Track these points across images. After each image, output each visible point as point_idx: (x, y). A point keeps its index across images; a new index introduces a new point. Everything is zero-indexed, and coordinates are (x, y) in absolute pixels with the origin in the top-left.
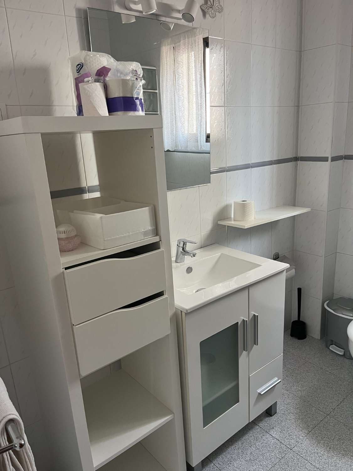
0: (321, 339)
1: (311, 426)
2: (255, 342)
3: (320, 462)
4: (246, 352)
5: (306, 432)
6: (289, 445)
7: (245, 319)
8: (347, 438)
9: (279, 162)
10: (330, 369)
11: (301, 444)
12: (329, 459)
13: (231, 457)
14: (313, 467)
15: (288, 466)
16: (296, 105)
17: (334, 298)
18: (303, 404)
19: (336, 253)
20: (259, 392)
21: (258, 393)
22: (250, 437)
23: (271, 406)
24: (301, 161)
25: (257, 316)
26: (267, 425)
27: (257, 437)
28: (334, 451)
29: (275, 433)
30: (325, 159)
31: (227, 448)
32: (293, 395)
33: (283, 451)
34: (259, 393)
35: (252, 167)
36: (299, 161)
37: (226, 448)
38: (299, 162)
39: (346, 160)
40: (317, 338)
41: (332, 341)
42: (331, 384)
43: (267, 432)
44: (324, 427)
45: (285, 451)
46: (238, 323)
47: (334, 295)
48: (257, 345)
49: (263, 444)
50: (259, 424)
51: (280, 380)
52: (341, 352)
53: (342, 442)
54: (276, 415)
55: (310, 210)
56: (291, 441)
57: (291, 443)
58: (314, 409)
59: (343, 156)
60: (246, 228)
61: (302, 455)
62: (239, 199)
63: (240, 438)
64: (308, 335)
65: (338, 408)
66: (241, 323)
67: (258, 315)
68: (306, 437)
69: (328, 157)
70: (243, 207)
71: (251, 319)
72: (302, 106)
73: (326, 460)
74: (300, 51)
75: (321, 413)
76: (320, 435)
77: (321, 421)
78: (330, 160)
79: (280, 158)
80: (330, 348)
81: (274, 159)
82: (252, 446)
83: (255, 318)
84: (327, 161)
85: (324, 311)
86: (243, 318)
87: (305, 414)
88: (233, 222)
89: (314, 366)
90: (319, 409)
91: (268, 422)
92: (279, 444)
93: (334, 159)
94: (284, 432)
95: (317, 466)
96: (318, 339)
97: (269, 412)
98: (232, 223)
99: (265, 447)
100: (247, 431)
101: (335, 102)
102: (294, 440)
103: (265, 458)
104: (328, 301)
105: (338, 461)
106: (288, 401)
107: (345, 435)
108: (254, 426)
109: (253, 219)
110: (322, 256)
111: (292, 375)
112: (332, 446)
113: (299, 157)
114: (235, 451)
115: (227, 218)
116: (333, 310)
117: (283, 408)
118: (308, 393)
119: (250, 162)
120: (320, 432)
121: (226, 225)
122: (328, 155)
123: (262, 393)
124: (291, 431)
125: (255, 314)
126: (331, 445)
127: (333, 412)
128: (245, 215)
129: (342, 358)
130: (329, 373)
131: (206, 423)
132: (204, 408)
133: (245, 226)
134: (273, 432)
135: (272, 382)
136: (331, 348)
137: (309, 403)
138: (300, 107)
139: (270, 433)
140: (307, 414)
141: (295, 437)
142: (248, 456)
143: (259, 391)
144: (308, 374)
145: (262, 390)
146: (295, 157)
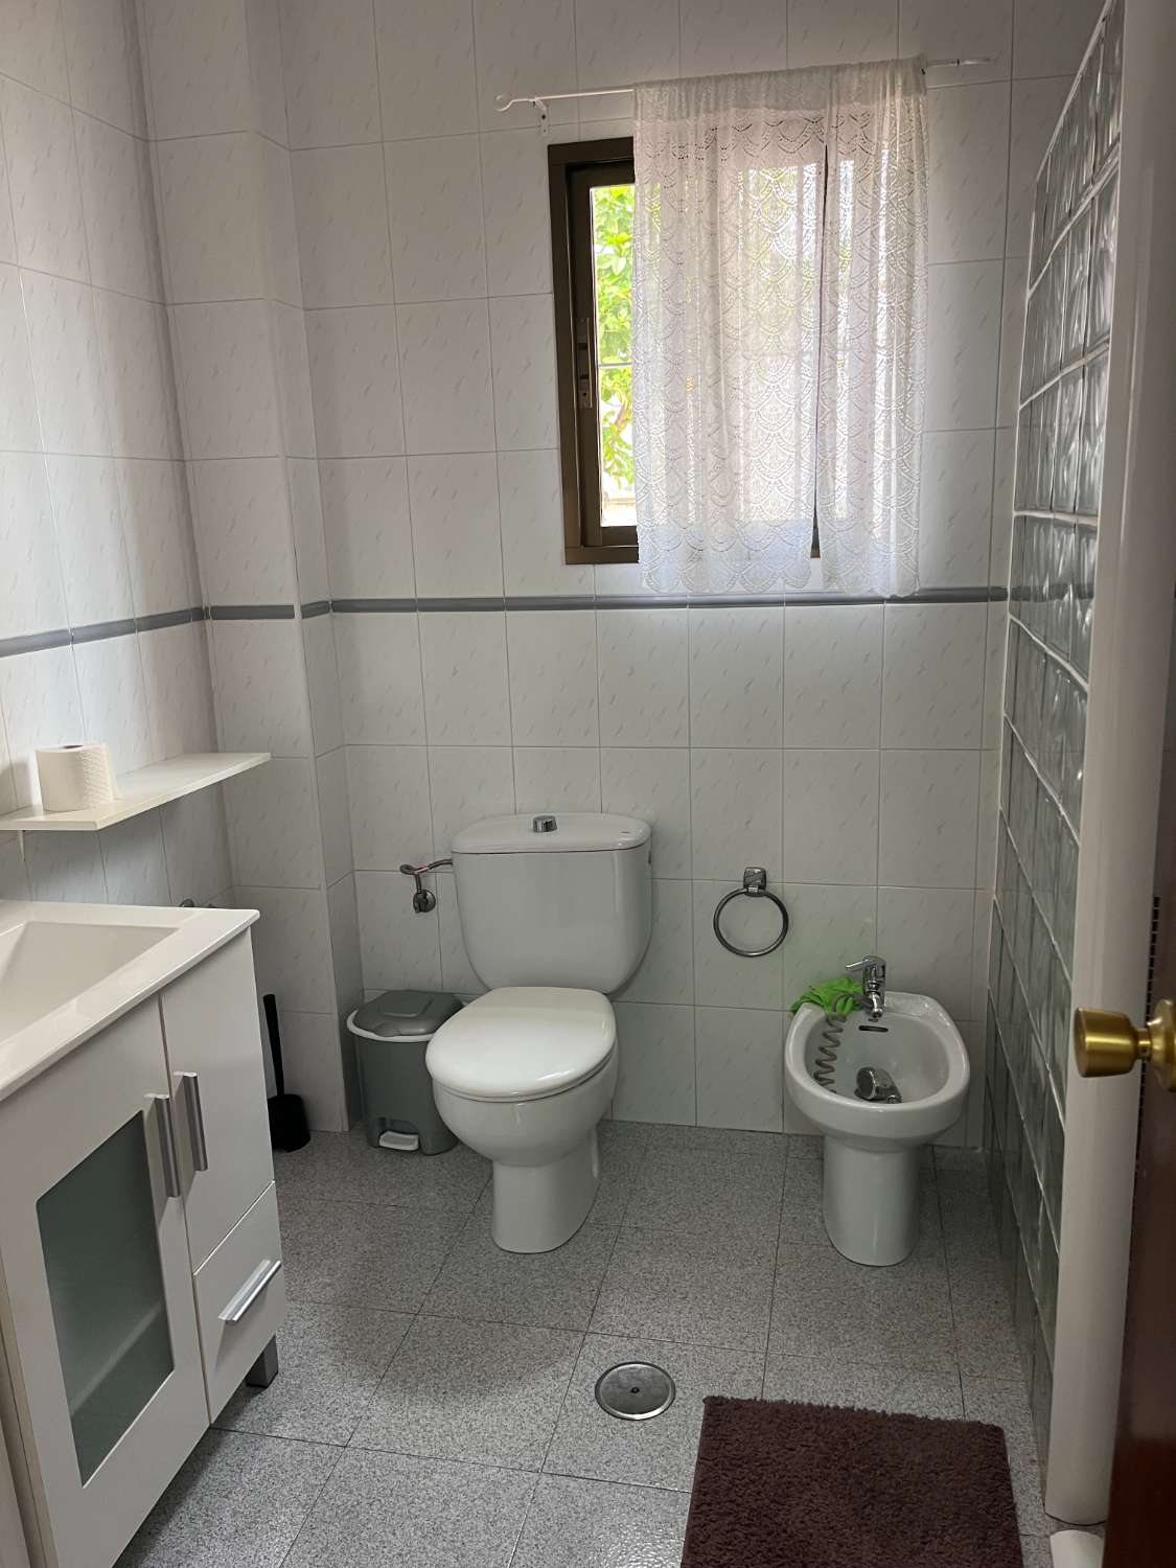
0: (351, 1128)
1: (383, 1361)
2: (199, 1161)
3: (429, 1441)
4: (176, 1199)
5: (374, 1383)
6: (337, 1438)
7: (160, 1097)
8: (479, 1347)
9: (152, 623)
10: (394, 1197)
11: (369, 1418)
12: (451, 1420)
13: (177, 1552)
14: (415, 1460)
15: (351, 1492)
16: (174, 458)
17: (366, 1001)
18: (346, 1315)
19: (353, 872)
20: (224, 1319)
21: (223, 1323)
22: (217, 1472)
23: (262, 1354)
24: (214, 619)
25: (195, 1078)
26: (259, 1416)
27: (239, 1462)
28: (457, 1395)
29: (289, 1425)
30: (284, 612)
31: (157, 1536)
32: (312, 1304)
33: (324, 1462)
34: (227, 1322)
35: (74, 640)
36: (208, 618)
37: (153, 1536)
38: (208, 623)
39: (337, 614)
40: (340, 1130)
41: (383, 1120)
42: (404, 1235)
43: (263, 1435)
44: (415, 1349)
45: (330, 1457)
46: (141, 1113)
47: (365, 992)
48: (206, 1168)
49: (263, 1471)
50: (234, 1426)
51: (278, 1263)
52: (410, 1142)
53: (470, 1362)
54: (278, 1377)
55: (269, 759)
56: (338, 1425)
57: (340, 1431)
58: (377, 1315)
59: (327, 602)
60: (99, 828)
61: (379, 1447)
62: (54, 744)
63: (187, 1488)
64: (316, 1131)
65: (437, 1286)
66: (150, 1113)
67: (195, 1075)
68: (376, 1397)
69: (293, 606)
70: (73, 766)
71: (178, 1092)
72: (192, 460)
73: (442, 1426)
74: (161, 304)
75: (400, 1316)
76: (410, 1372)
77: (404, 1337)
78: (297, 612)
79: (155, 613)
80: (382, 1144)
81: (137, 616)
82: (230, 1492)
83: (189, 1086)
84: (292, 616)
85: (348, 1041)
86: (152, 1096)
87: (358, 1339)
88: (41, 818)
89: (350, 1204)
90: (392, 1309)
91: (260, 1408)
92: (308, 1450)
93: (310, 611)
94: (313, 1411)
95: (426, 1452)
96: (343, 1133)
97: (257, 1380)
98: (40, 820)
99: (271, 1476)
100: (203, 1460)
101: (287, 457)
102: (347, 1419)
103: (278, 1505)
104: (355, 1013)
105: (473, 1416)
106: (304, 1325)
107: (472, 1343)
108: (222, 1437)
109: (111, 799)
110: (320, 886)
111: (298, 1254)
112: (449, 1384)
113: (207, 608)
114: (185, 1531)
115: (18, 810)
116: (373, 1031)
117: (293, 1350)
118: (353, 1281)
119: (65, 626)
120: (408, 1365)
121: (15, 832)
122: (290, 598)
123: (236, 1319)
124: (332, 1400)
125: (187, 1074)
126: (446, 1384)
127: (429, 1301)
128: (85, 789)
129: (416, 1159)
130: (393, 1209)
131: (86, 1471)
132: (76, 1421)
133: (95, 823)
134: (281, 1427)
135: (257, 1276)
136: (384, 1140)
137: (362, 1305)
138: (187, 464)
139: (274, 1434)
140: (363, 1335)
141: (346, 1409)
142: (228, 1525)
143: (224, 1317)
144: (340, 1231)
145: (233, 1310)
146: (196, 609)
